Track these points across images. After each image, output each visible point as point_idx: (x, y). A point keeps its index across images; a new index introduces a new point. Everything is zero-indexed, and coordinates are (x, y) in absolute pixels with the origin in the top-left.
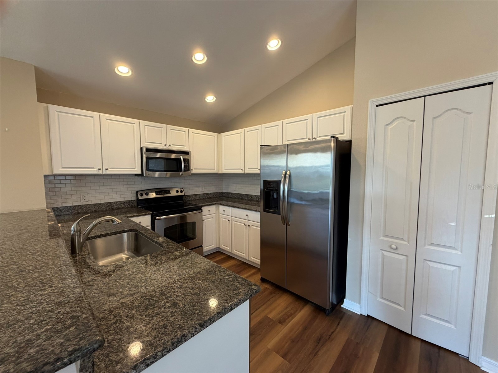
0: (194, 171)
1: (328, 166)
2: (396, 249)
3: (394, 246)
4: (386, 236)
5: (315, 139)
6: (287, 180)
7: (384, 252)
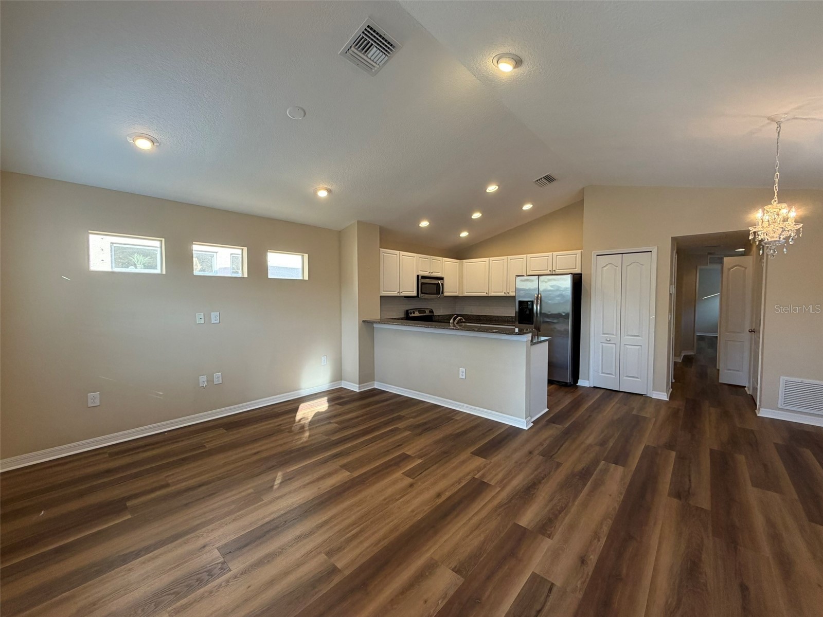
0: (446, 294)
1: (566, 289)
2: (610, 340)
3: (608, 339)
4: (603, 334)
5: (554, 271)
6: (539, 301)
7: (603, 344)
